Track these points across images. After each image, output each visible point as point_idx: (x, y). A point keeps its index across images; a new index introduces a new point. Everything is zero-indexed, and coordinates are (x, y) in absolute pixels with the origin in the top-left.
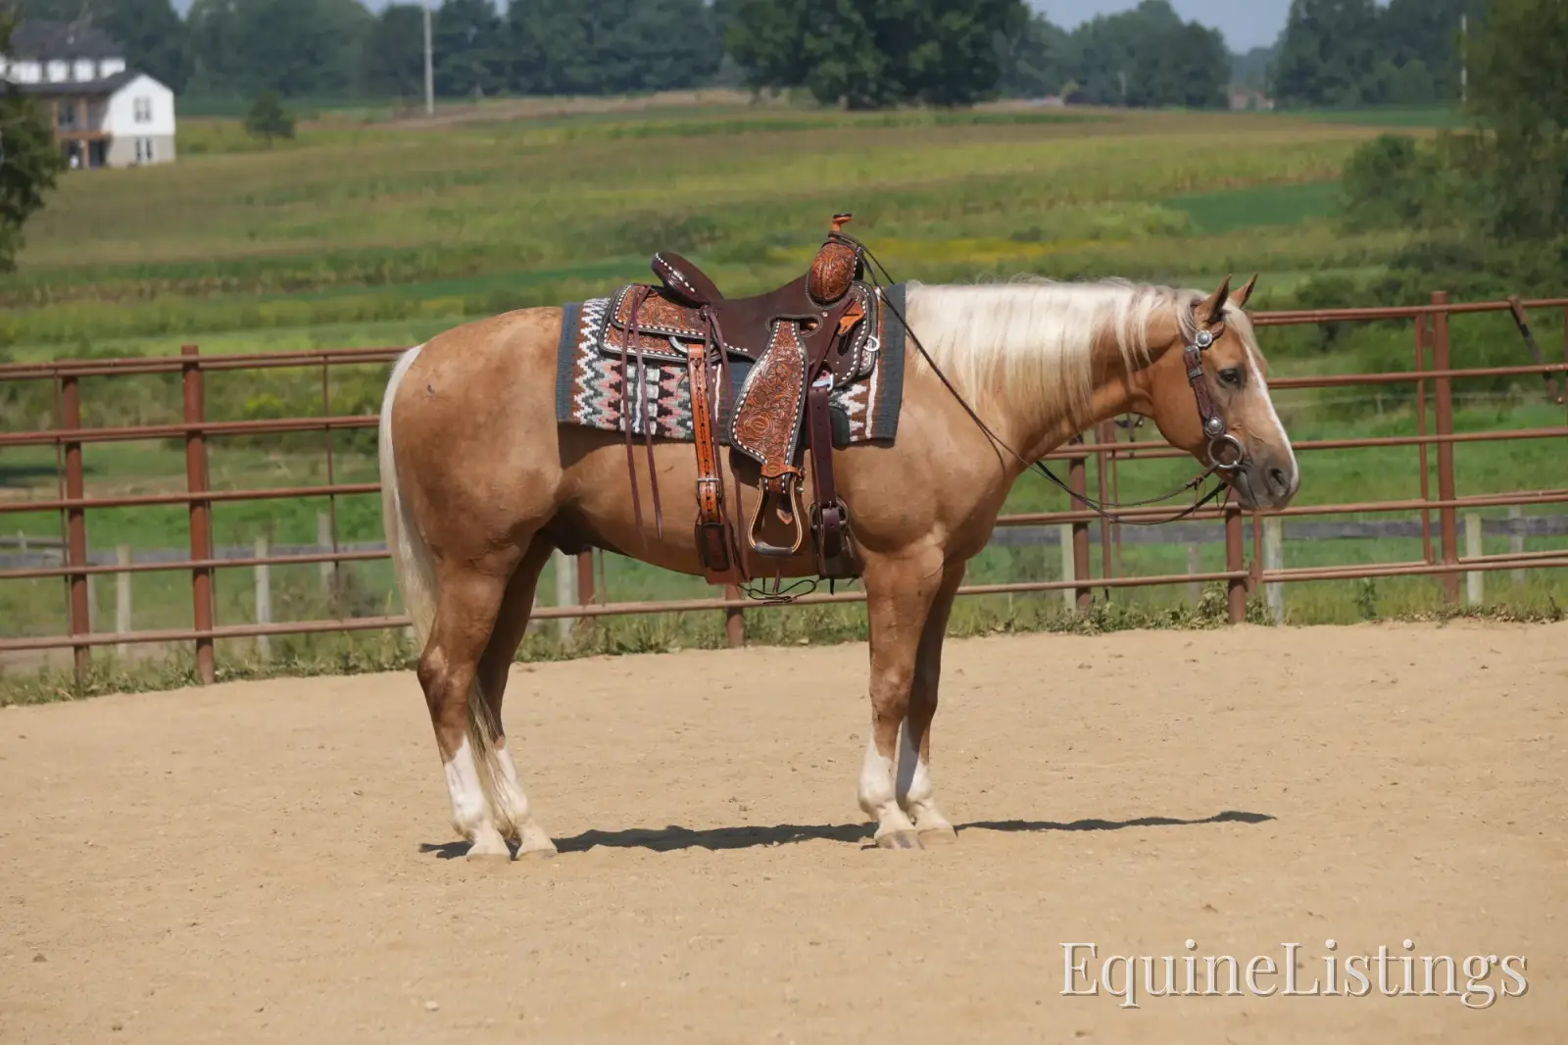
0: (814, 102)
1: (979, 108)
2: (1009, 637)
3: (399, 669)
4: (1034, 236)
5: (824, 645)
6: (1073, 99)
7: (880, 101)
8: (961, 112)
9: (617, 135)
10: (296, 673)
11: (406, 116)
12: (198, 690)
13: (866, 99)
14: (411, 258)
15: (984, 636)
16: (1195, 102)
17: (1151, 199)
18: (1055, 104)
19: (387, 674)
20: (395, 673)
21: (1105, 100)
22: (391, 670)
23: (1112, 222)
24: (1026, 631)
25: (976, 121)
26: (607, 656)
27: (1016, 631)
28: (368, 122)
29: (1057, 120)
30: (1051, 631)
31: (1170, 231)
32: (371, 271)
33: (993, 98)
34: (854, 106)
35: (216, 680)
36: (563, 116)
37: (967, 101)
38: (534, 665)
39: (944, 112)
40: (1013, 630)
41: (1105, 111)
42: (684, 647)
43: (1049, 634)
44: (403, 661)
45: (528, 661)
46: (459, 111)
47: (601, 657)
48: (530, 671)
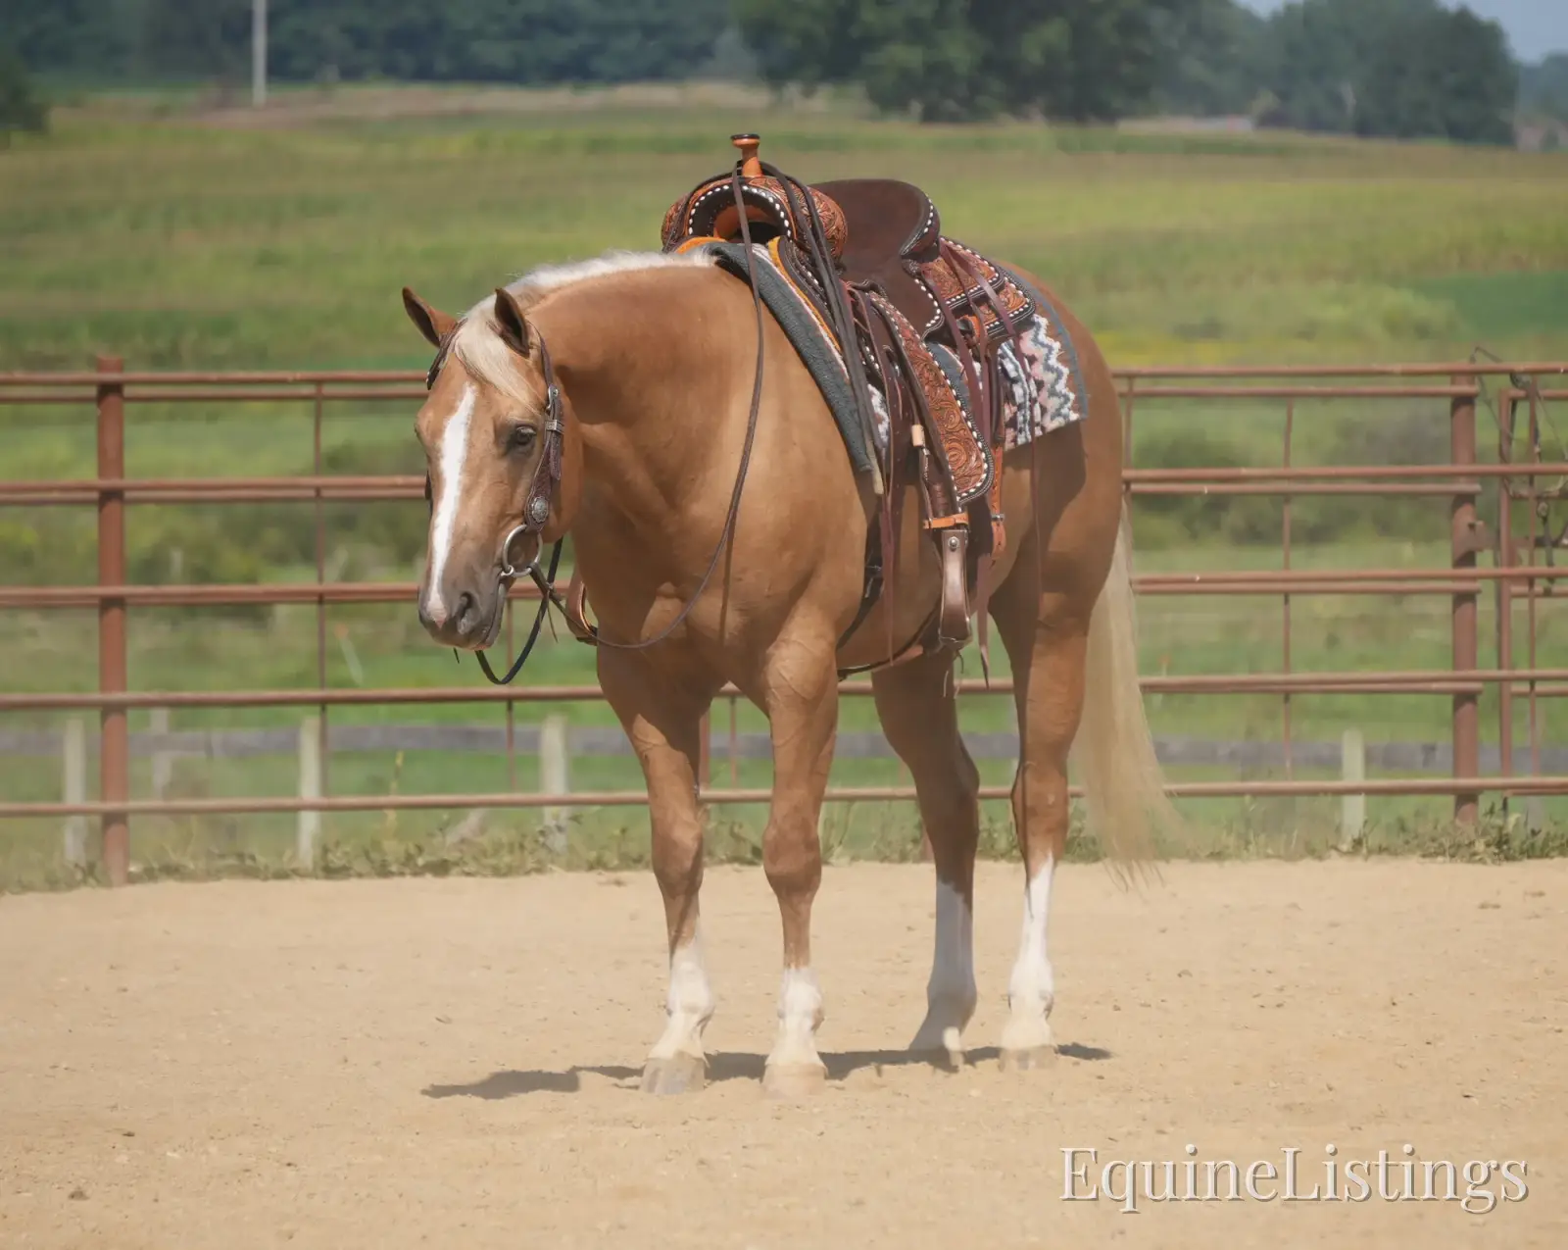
0: (868, 107)
1: (1128, 128)
2: (1358, 861)
3: (415, 874)
4: (1212, 330)
5: (1073, 862)
6: (1271, 120)
7: (971, 110)
8: (1097, 131)
9: (555, 147)
10: (251, 872)
11: (223, 104)
12: (102, 892)
13: (951, 105)
14: (224, 325)
15: (1320, 858)
16: (1459, 132)
17: (1395, 281)
18: (1239, 127)
19: (395, 881)
20: (409, 881)
21: (1316, 124)
22: (402, 874)
23: (1335, 313)
24: (1385, 856)
25: (1122, 147)
26: (736, 866)
27: (1370, 852)
28: (162, 112)
29: (1249, 150)
30: (1424, 856)
31: (1422, 331)
32: (161, 344)
33: (1151, 112)
34: (930, 116)
35: (132, 879)
36: (467, 116)
37: (1109, 115)
38: (624, 875)
39: (1071, 132)
40: (1364, 851)
41: (1323, 140)
42: (854, 859)
43: (1422, 860)
44: (421, 861)
45: (615, 869)
46: (302, 101)
47: (728, 867)
48: (619, 883)
